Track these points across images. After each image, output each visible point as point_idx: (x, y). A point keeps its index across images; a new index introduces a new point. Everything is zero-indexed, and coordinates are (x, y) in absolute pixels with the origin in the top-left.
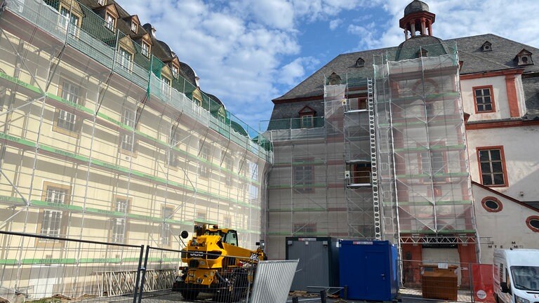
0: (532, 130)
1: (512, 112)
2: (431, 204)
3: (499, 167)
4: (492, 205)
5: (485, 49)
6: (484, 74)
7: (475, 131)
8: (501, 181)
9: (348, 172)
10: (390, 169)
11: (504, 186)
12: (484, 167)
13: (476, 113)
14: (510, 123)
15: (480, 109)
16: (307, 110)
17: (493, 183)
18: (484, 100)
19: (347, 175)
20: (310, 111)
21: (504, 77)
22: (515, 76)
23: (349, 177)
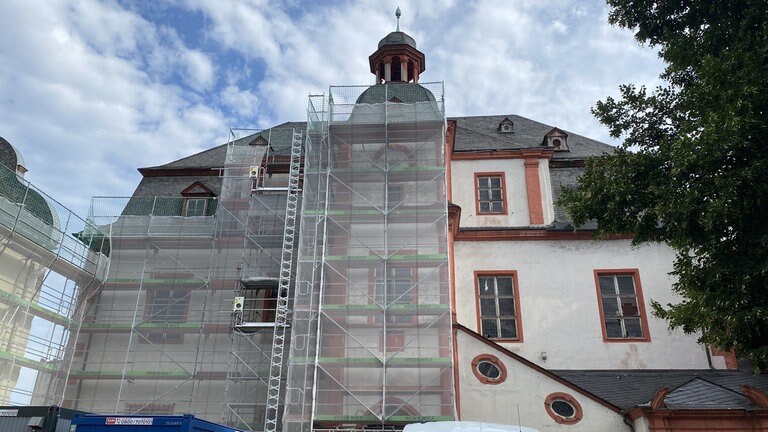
0: (563, 247)
1: (533, 216)
2: (379, 364)
3: (510, 307)
4: (489, 370)
5: (503, 130)
6: (492, 154)
7: (475, 243)
8: (513, 331)
9: (241, 300)
10: (312, 293)
11: (518, 341)
12: (485, 306)
13: (478, 214)
14: (529, 234)
15: (483, 209)
16: (198, 190)
17: (500, 334)
18: (491, 194)
19: (239, 305)
20: (203, 191)
21: (521, 162)
22: (540, 161)
23: (241, 309)
